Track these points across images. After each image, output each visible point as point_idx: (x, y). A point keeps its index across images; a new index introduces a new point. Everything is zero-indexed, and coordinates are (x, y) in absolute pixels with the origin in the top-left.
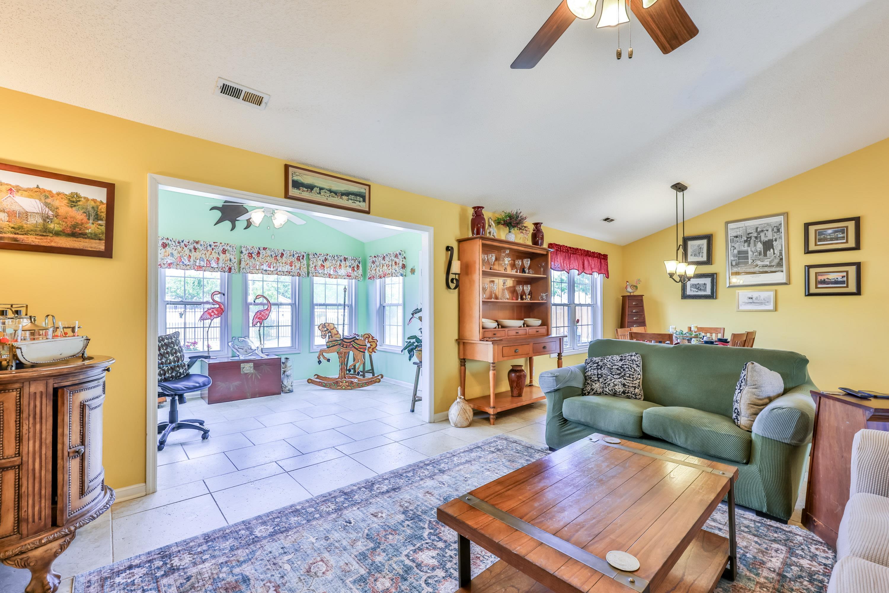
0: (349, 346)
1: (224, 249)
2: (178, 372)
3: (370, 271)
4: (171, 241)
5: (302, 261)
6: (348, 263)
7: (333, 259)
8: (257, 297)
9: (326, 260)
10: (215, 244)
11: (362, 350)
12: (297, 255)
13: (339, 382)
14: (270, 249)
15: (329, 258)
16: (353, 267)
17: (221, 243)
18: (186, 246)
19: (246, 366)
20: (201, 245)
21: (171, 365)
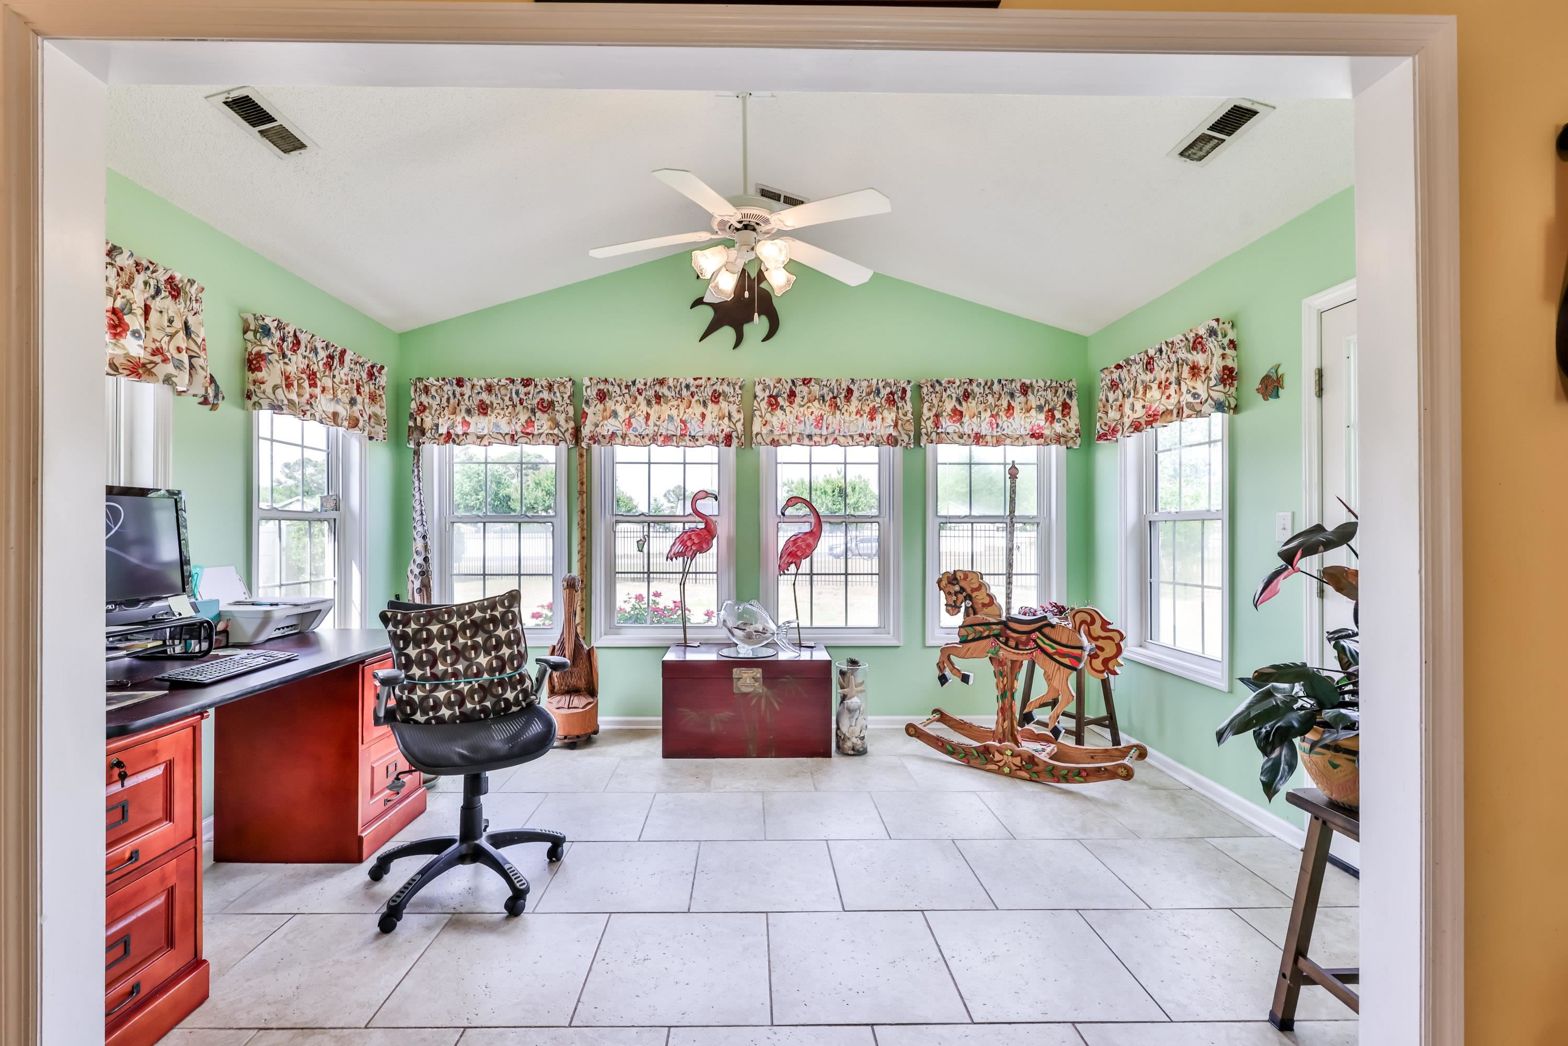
0: (1026, 644)
1: (715, 391)
2: (499, 698)
3: (1104, 416)
4: (613, 385)
5: (900, 405)
6: (1033, 401)
7: (987, 391)
8: (793, 501)
9: (967, 395)
10: (697, 382)
11: (1066, 661)
12: (888, 390)
13: (992, 750)
14: (818, 381)
15: (976, 390)
16: (1049, 410)
17: (709, 379)
18: (640, 394)
19: (745, 675)
20: (669, 388)
21: (481, 680)
